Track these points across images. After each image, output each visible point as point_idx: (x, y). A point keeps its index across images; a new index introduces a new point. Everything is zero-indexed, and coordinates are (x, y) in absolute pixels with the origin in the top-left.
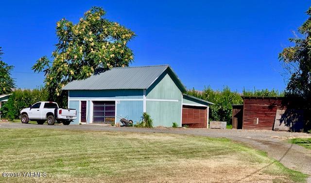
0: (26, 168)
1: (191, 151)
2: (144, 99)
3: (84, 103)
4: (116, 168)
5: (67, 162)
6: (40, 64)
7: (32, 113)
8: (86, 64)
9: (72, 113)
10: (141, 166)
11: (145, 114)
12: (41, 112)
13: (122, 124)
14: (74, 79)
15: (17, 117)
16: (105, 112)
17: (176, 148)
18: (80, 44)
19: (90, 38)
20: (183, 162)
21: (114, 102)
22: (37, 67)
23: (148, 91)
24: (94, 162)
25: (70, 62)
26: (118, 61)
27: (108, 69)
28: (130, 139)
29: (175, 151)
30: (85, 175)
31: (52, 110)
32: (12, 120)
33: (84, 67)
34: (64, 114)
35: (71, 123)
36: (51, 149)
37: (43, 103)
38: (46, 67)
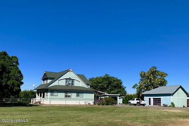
0: (126, 119)
1: (186, 116)
2: (171, 97)
3: (150, 99)
4: (156, 121)
5: (139, 118)
6: (134, 86)
7: (132, 102)
8: (150, 85)
9: (145, 102)
10: (165, 121)
11: (172, 102)
12: (135, 102)
13: (163, 106)
14: (146, 90)
15: (127, 103)
16: (157, 102)
17: (181, 115)
18: (148, 79)
19: (151, 77)
20: (181, 120)
21: (160, 98)
22: (134, 87)
23: (173, 94)
24: (149, 119)
25: (145, 85)
26: (162, 84)
27: (158, 87)
28: (164, 111)
29: (180, 116)
30: (144, 123)
31: (139, 101)
32: (126, 104)
33: (149, 87)
34: (143, 102)
35: (145, 105)
36: (136, 114)
37: (136, 99)
38: (137, 87)
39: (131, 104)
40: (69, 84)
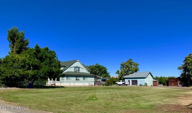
9: (128, 83)
11: (145, 83)
12: (121, 83)
13: (140, 85)
14: (126, 75)
15: (115, 84)
16: (135, 83)
21: (137, 80)
23: (146, 78)
26: (136, 71)
27: (134, 73)
31: (124, 82)
39: (118, 85)
40: (77, 70)
